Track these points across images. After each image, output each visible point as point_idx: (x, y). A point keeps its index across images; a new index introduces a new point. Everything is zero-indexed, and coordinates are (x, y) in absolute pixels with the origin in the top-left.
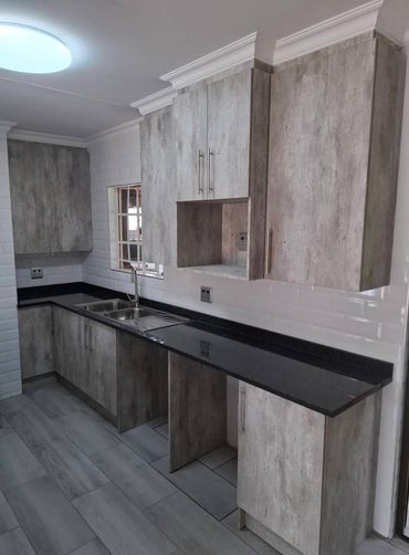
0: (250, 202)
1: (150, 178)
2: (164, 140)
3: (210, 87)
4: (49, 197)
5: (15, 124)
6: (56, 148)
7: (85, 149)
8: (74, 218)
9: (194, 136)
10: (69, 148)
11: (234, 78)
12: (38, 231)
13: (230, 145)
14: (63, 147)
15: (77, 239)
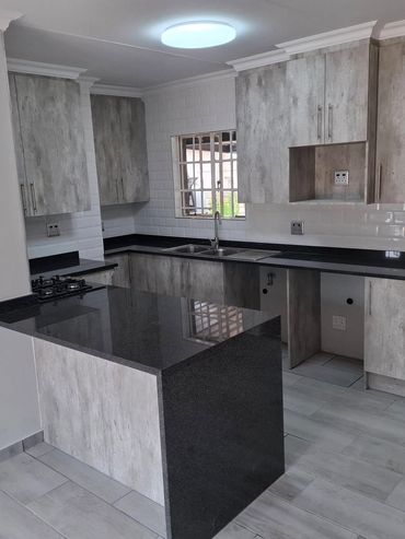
0: (367, 145)
1: (248, 127)
2: (266, 95)
3: (329, 56)
4: (115, 149)
5: (97, 79)
6: (118, 99)
7: (140, 99)
8: (135, 168)
9: (311, 94)
10: (128, 99)
11: (352, 51)
12: (108, 184)
13: (348, 101)
14: (124, 98)
15: (138, 190)
